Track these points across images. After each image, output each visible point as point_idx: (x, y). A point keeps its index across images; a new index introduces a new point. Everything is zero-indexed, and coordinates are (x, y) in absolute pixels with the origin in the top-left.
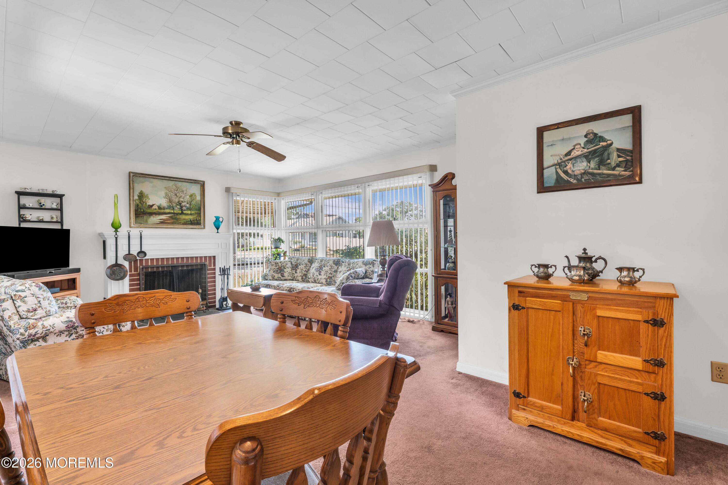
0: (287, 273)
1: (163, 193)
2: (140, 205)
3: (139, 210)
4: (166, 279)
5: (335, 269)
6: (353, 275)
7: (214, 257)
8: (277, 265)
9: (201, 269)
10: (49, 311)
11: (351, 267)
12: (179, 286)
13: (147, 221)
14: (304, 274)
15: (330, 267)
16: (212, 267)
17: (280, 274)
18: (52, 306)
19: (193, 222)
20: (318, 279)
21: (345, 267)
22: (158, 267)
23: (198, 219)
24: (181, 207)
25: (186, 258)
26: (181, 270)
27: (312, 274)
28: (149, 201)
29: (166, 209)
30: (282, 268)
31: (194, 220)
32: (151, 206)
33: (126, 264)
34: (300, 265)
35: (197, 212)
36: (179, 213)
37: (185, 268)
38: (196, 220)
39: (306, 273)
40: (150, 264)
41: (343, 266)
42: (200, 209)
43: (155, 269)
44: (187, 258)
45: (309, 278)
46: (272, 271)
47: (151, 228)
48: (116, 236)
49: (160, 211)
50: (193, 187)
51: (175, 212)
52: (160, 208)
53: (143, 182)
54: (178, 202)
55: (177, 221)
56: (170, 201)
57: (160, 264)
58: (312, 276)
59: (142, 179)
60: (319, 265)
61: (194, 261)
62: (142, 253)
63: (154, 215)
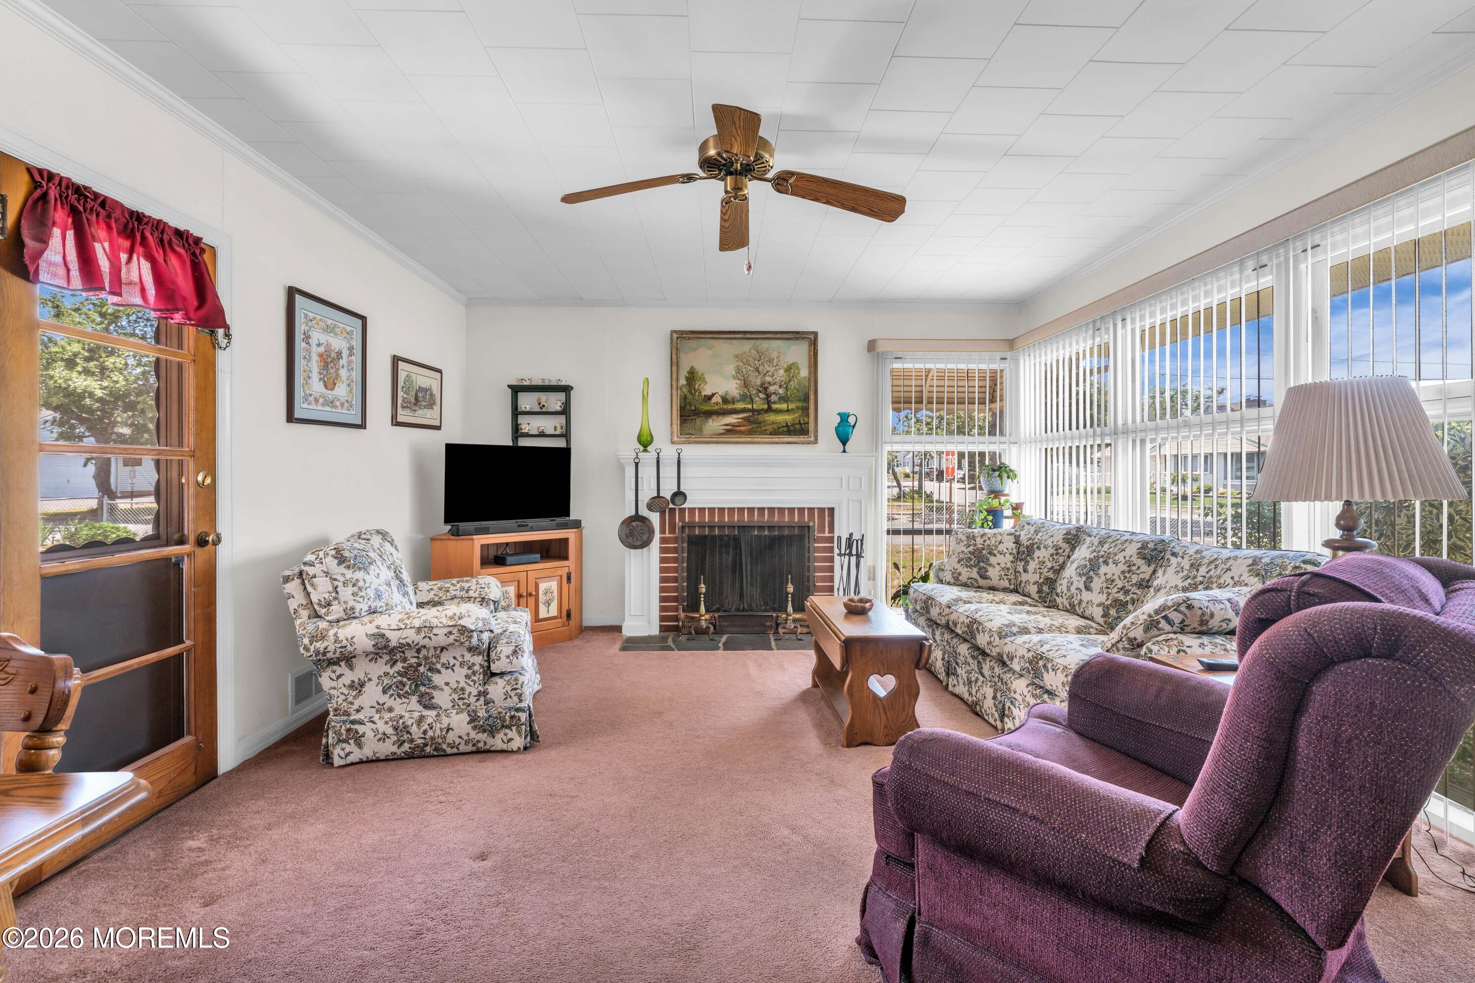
0: (998, 568)
1: (731, 369)
2: (690, 397)
3: (688, 407)
4: (728, 553)
5: (1142, 576)
6: (1176, 617)
7: (832, 510)
8: (973, 542)
9: (801, 537)
10: (352, 609)
11: (1200, 579)
12: (751, 570)
13: (701, 430)
14: (1047, 579)
15: (1125, 568)
16: (827, 534)
17: (975, 570)
18: (361, 600)
19: (792, 428)
20: (1081, 600)
21: (1177, 572)
22: (712, 528)
23: (802, 422)
24: (768, 396)
25: (769, 509)
26: (757, 536)
27: (1066, 580)
28: (706, 387)
29: (738, 401)
30: (984, 552)
31: (793, 425)
32: (709, 398)
33: (655, 518)
34: (1039, 548)
35: (800, 405)
36: (762, 409)
37: (766, 533)
38: (800, 423)
39: (1052, 576)
40: (697, 520)
41: (1171, 570)
42: (806, 399)
43: (707, 529)
44: (771, 510)
45: (1057, 595)
46: (955, 559)
47: (708, 443)
48: (637, 461)
49: (725, 407)
50: (792, 348)
51: (755, 406)
52: (725, 400)
53: (695, 350)
54: (762, 385)
55: (759, 427)
56: (746, 384)
57: (716, 520)
58: (1065, 590)
59: (693, 343)
60: (1092, 556)
61: (786, 519)
62: (679, 495)
63: (715, 417)
